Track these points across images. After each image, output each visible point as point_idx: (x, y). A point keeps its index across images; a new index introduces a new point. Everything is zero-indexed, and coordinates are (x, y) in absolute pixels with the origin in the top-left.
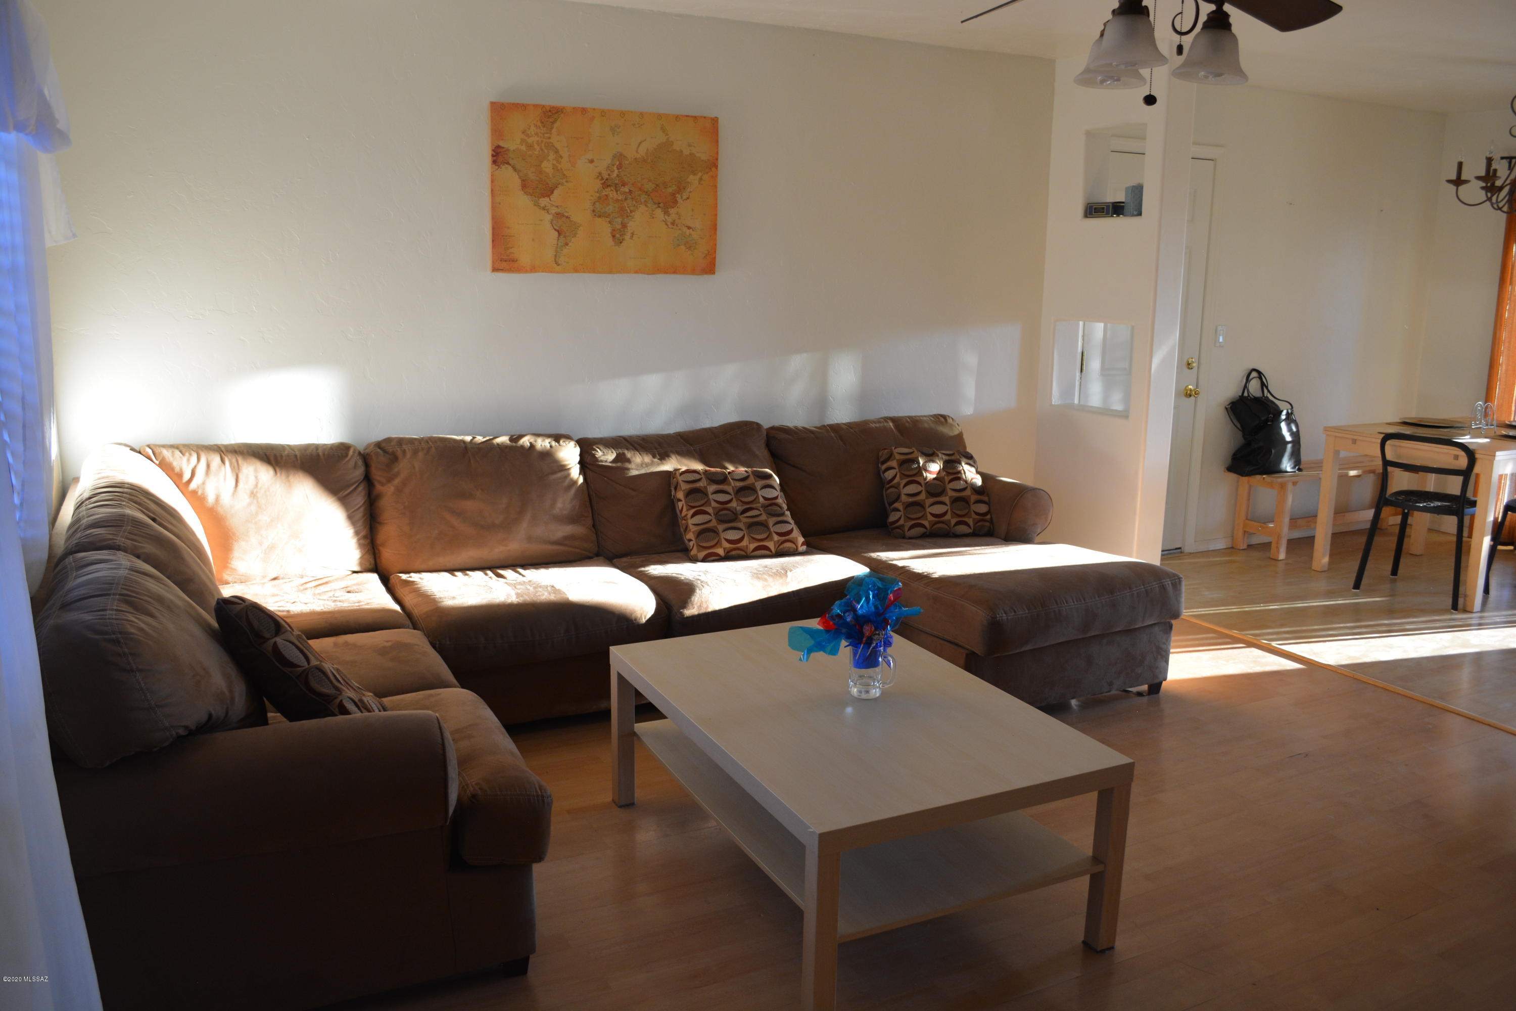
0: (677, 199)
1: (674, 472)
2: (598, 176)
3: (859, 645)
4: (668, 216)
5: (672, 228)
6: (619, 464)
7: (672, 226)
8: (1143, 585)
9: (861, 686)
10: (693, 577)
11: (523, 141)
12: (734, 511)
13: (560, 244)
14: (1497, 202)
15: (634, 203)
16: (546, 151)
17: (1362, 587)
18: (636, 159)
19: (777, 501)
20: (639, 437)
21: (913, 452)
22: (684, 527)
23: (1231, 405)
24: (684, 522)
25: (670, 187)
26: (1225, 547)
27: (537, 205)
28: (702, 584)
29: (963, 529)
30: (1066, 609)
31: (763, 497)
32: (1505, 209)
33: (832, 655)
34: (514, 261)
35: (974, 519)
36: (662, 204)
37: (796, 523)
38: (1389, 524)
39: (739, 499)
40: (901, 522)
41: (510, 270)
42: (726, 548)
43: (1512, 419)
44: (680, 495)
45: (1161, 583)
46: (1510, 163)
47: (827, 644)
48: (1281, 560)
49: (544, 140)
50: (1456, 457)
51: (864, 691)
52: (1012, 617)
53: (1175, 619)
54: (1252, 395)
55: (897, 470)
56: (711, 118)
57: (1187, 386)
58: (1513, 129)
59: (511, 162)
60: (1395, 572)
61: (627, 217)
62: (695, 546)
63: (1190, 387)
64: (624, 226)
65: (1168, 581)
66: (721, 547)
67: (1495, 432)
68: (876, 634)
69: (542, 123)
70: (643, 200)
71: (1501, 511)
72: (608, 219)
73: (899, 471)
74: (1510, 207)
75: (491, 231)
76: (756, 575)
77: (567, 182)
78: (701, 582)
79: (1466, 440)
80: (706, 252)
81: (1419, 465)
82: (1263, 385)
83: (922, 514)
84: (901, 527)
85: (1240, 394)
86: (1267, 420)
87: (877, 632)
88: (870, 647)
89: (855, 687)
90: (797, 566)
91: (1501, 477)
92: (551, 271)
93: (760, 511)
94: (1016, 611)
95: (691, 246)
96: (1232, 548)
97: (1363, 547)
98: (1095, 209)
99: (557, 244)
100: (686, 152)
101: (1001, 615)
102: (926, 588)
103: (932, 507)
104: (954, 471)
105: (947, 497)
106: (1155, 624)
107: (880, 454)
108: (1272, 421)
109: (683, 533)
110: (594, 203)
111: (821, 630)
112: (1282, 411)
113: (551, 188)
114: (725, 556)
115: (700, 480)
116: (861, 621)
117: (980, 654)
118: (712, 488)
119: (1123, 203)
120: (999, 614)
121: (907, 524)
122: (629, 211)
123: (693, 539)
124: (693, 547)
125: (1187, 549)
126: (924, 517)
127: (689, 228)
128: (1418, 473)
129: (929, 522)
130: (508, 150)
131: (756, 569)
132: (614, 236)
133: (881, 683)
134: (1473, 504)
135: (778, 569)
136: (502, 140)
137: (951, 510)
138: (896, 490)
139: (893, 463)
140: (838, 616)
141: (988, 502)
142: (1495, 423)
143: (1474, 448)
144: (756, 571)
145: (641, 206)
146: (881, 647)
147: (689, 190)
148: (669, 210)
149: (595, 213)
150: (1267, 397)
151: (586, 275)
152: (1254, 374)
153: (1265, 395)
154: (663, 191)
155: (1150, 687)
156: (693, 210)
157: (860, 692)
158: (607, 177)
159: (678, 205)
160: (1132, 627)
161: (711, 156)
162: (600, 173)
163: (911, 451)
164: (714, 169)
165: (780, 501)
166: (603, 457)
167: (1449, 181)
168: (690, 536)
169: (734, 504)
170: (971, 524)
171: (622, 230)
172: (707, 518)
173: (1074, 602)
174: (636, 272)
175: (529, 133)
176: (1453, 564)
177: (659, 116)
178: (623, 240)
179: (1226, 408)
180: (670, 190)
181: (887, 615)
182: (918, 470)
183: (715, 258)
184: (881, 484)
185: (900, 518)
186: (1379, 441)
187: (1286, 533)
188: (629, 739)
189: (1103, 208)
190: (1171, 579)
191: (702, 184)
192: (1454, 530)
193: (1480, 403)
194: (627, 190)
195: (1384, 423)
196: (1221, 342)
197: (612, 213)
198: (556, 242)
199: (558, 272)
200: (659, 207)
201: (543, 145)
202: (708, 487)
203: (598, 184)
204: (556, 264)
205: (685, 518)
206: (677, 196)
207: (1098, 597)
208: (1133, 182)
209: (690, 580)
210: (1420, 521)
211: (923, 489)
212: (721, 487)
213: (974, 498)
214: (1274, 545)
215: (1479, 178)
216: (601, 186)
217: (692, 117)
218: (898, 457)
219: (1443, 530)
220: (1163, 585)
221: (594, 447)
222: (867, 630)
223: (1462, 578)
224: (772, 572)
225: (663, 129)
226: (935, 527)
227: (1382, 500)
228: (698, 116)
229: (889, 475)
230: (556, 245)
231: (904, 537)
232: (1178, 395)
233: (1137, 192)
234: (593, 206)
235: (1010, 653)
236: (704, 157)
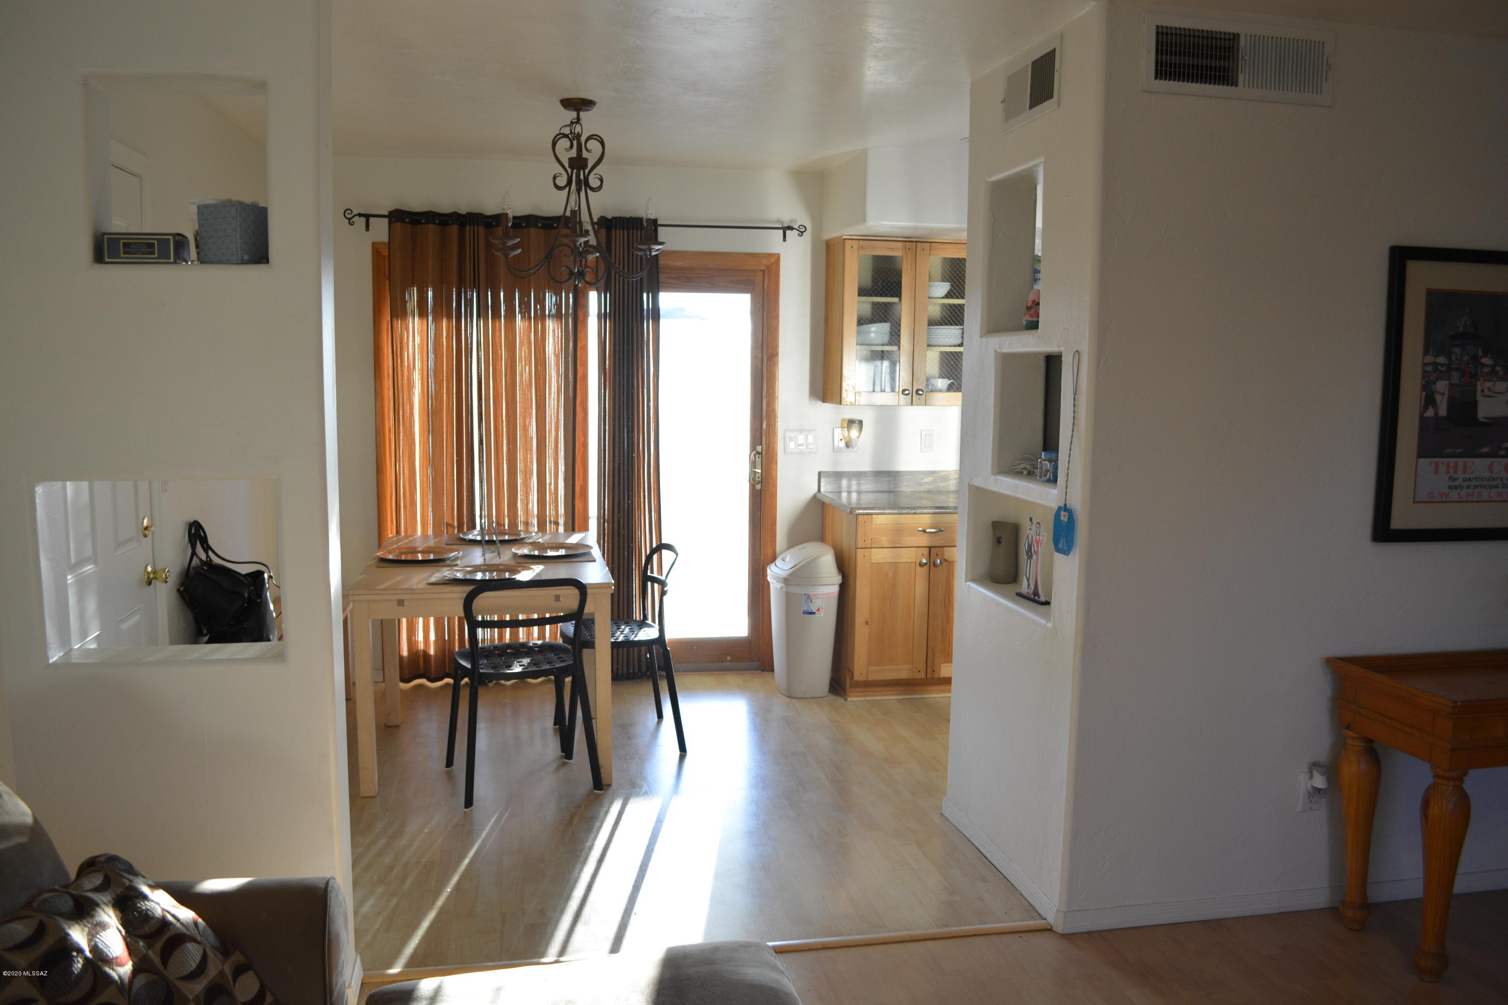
23: (184, 586)
50: (558, 598)
57: (147, 567)
63: (150, 568)
85: (188, 565)
98: (126, 245)
104: (153, 926)
179: (180, 592)
182: (91, 971)
189: (151, 246)
213: (228, 971)
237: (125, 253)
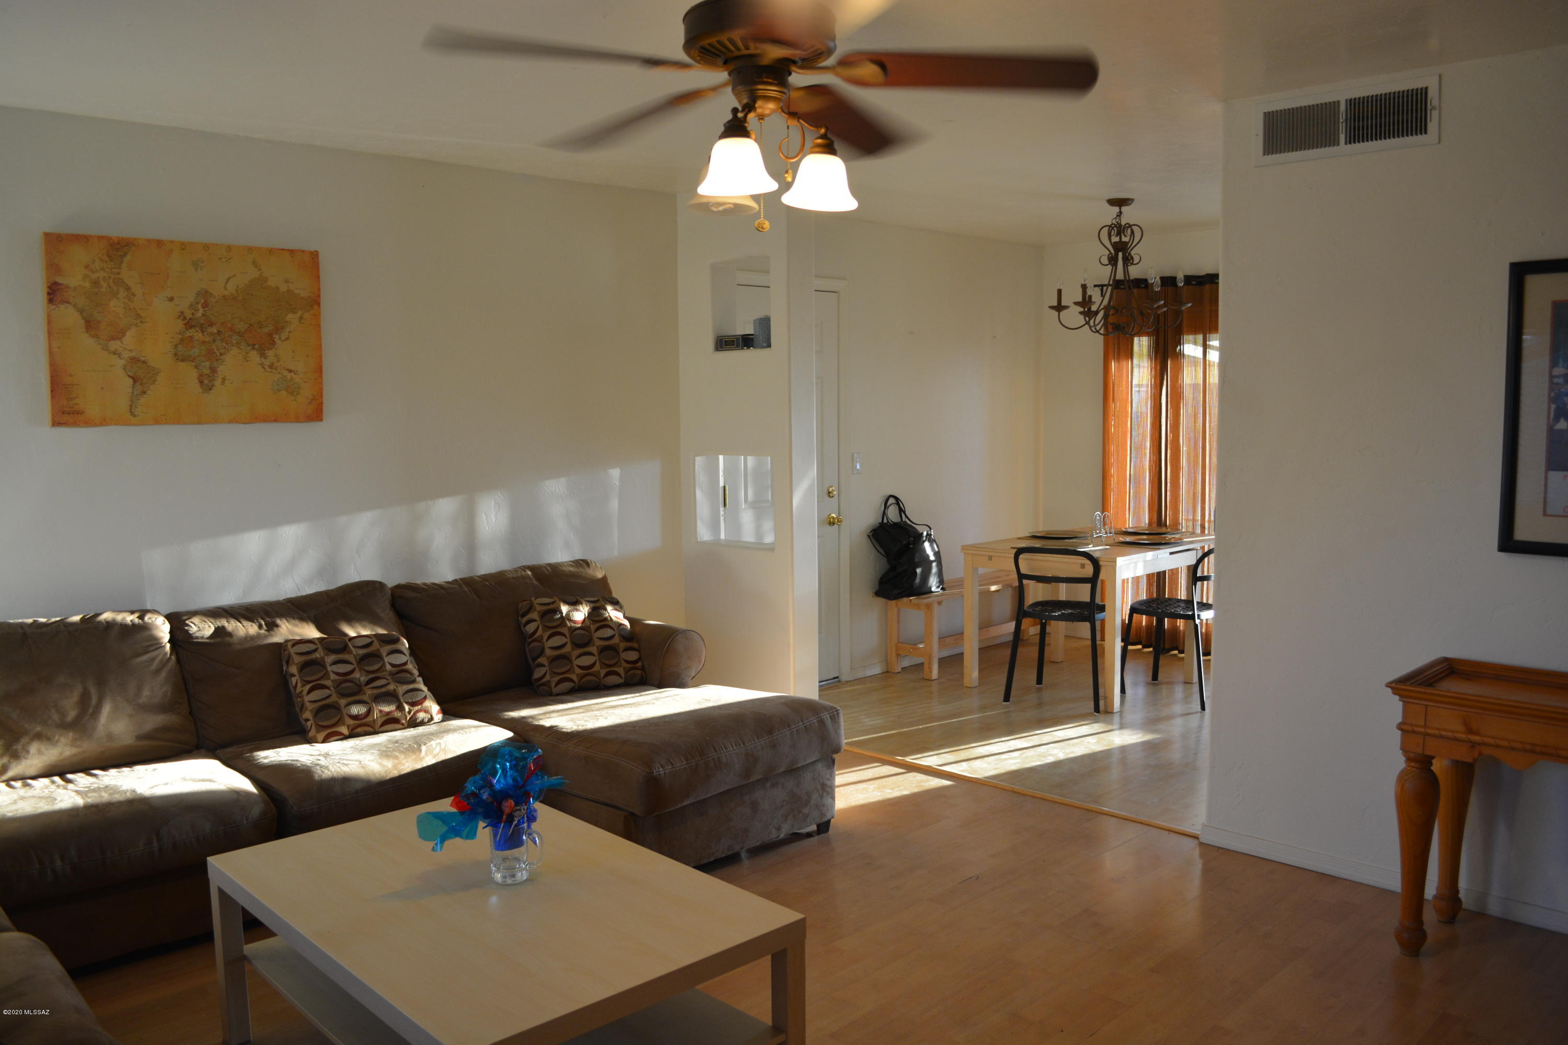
0: (275, 340)
1: (285, 644)
2: (180, 316)
3: (500, 824)
4: (265, 359)
5: (270, 372)
6: (218, 640)
7: (270, 370)
8: (802, 721)
9: (505, 871)
10: (310, 762)
11: (85, 277)
12: (358, 682)
13: (135, 393)
14: (1095, 325)
15: (224, 344)
16: (115, 288)
17: (1011, 699)
18: (224, 296)
19: (406, 667)
20: (242, 606)
21: (555, 601)
22: (300, 705)
23: (873, 532)
24: (299, 699)
25: (266, 327)
26: (880, 672)
27: (105, 348)
28: (322, 769)
29: (613, 679)
30: (725, 756)
31: (391, 665)
32: (1102, 331)
33: (469, 839)
34: (79, 413)
35: (624, 668)
36: (257, 345)
37: (429, 690)
38: (1030, 635)
39: (363, 669)
40: (547, 678)
41: (75, 424)
42: (350, 725)
43: (1127, 527)
44: (294, 669)
45: (820, 717)
46: (1102, 290)
47: (463, 828)
48: (934, 680)
49: (113, 276)
50: (1083, 566)
51: (509, 876)
52: (669, 770)
53: (837, 753)
54: (892, 522)
55: (539, 622)
56: (311, 252)
57: (830, 514)
58: (1101, 259)
59: (71, 300)
60: (1039, 681)
61: (217, 360)
62: (313, 727)
63: (834, 515)
64: (213, 370)
65: (826, 715)
66: (344, 725)
67: (1114, 540)
68: (517, 810)
69: (109, 256)
70: (234, 342)
71: (1128, 612)
72: (194, 364)
73: (541, 622)
74: (1106, 330)
75: (49, 381)
76: (385, 753)
77: (142, 322)
78: (321, 767)
79: (1089, 549)
80: (312, 397)
81: (1050, 576)
82: (901, 511)
83: (569, 667)
84: (548, 684)
85: (880, 521)
86: (909, 544)
87: (518, 808)
88: (511, 826)
89: (498, 873)
90: (433, 738)
91: (1123, 581)
92: (126, 423)
93: (388, 680)
94: (673, 762)
95: (293, 390)
96: (888, 672)
97: (1008, 659)
98: (725, 341)
99: (133, 393)
100: (283, 288)
101: (657, 770)
102: (575, 748)
103: (580, 658)
104: (600, 618)
105: (595, 647)
106: (817, 761)
107: (520, 606)
108: (913, 544)
109: (299, 713)
110: (176, 346)
111: (454, 813)
112: (922, 533)
113: (123, 329)
114: (349, 734)
115: (315, 650)
116: (500, 796)
117: (639, 814)
118: (330, 659)
119: (752, 335)
120: (655, 769)
121: (553, 679)
122: (218, 354)
123: (311, 718)
124: (311, 727)
125: (844, 678)
126: (570, 670)
127: (290, 371)
128: (1050, 584)
129: (577, 675)
130: (68, 287)
131: (385, 746)
132: (201, 382)
133: (527, 865)
134: (1102, 609)
135: (410, 743)
136: (60, 275)
137: (600, 660)
138: (539, 644)
139: (534, 615)
140: (473, 794)
141: (638, 648)
142: (1113, 531)
143: (1097, 556)
144: (384, 749)
145: (232, 348)
146: (523, 823)
147: (288, 330)
148: (266, 352)
149: (177, 357)
150: (906, 522)
151: (169, 427)
152: (892, 501)
153: (904, 520)
154: (258, 331)
155: (818, 826)
156: (294, 352)
157: (504, 877)
158: (191, 316)
159: (276, 346)
160: (794, 767)
161: (312, 293)
162: (182, 313)
163: (553, 600)
164: (316, 307)
165: (410, 666)
166: (199, 632)
167: (1052, 307)
168: (307, 715)
169: (357, 675)
170: (622, 674)
171: (211, 375)
172: (326, 692)
173: (733, 747)
174: (230, 422)
175: (93, 267)
176: (1091, 668)
177: (250, 249)
178: (213, 386)
179: (869, 536)
180: (266, 330)
181: (528, 788)
182: (561, 620)
183: (322, 403)
184: (524, 639)
185: (545, 674)
186: (1013, 556)
187: (937, 653)
188: (237, 963)
189: (733, 341)
190: (829, 712)
191: (303, 323)
192: (1088, 635)
193: (1098, 513)
194: (215, 331)
195: (1015, 538)
196: (859, 469)
197: (198, 356)
198: (130, 390)
199: (134, 425)
200: (254, 349)
201: (111, 281)
202: (326, 658)
203: (180, 324)
204: (132, 415)
205: (301, 695)
206: (274, 336)
207: (758, 739)
208: (761, 314)
209: (308, 766)
210: (1058, 629)
211: (568, 640)
212: (341, 656)
213: (623, 645)
214: (926, 665)
215: (1076, 303)
216: (184, 326)
217: (288, 250)
218: (539, 608)
219: (1078, 636)
220: (821, 719)
221: (187, 622)
222: (508, 805)
223: (1100, 680)
224: (404, 748)
225: (254, 263)
226: (583, 680)
227: (1021, 613)
228: (295, 250)
229: (531, 628)
230: (130, 394)
231: (551, 694)
232: (821, 523)
233: (765, 323)
234: (174, 349)
235: (672, 809)
236: (304, 294)
237: (725, 345)
